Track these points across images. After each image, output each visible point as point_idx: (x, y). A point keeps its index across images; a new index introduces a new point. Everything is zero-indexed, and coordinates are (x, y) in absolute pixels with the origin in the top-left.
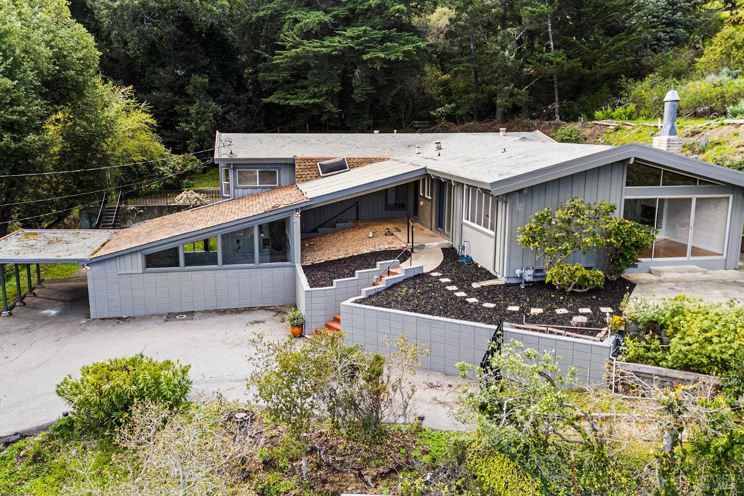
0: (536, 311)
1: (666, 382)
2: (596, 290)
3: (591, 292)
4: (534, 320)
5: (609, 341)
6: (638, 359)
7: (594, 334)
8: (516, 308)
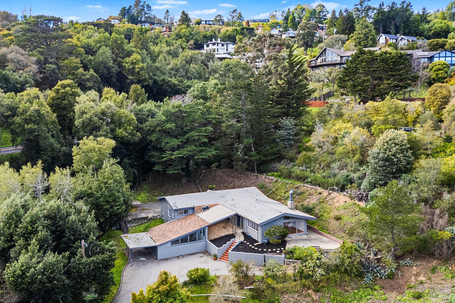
0: (270, 250)
1: (294, 263)
2: (280, 244)
3: (279, 245)
4: (270, 252)
5: (284, 256)
6: (289, 258)
7: (281, 254)
8: (265, 250)
